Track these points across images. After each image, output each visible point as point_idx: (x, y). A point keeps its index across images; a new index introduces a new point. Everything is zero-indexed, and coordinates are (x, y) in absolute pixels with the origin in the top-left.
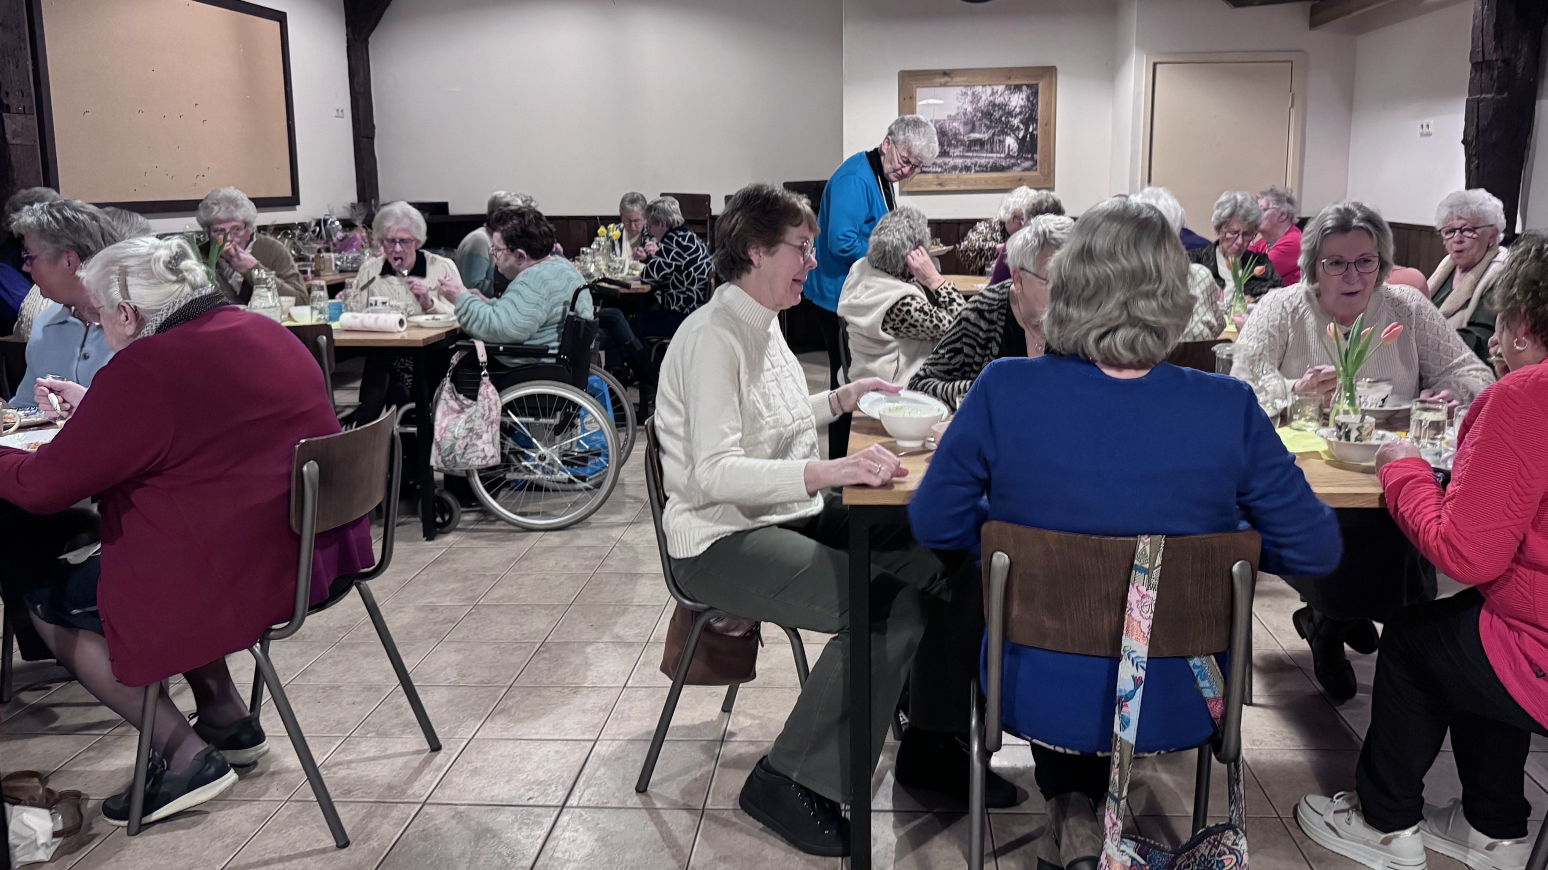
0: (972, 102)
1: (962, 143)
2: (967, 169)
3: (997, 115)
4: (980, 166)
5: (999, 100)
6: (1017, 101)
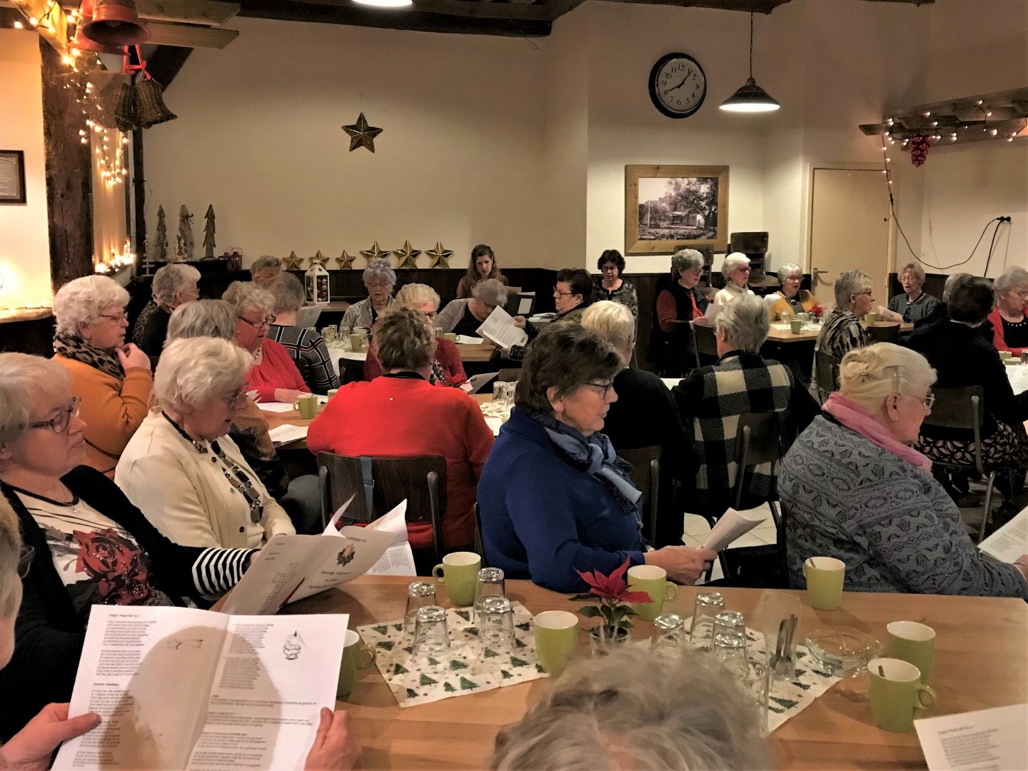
0: (675, 189)
1: (667, 218)
2: (671, 237)
3: (691, 198)
4: (680, 235)
5: (693, 188)
6: (704, 189)
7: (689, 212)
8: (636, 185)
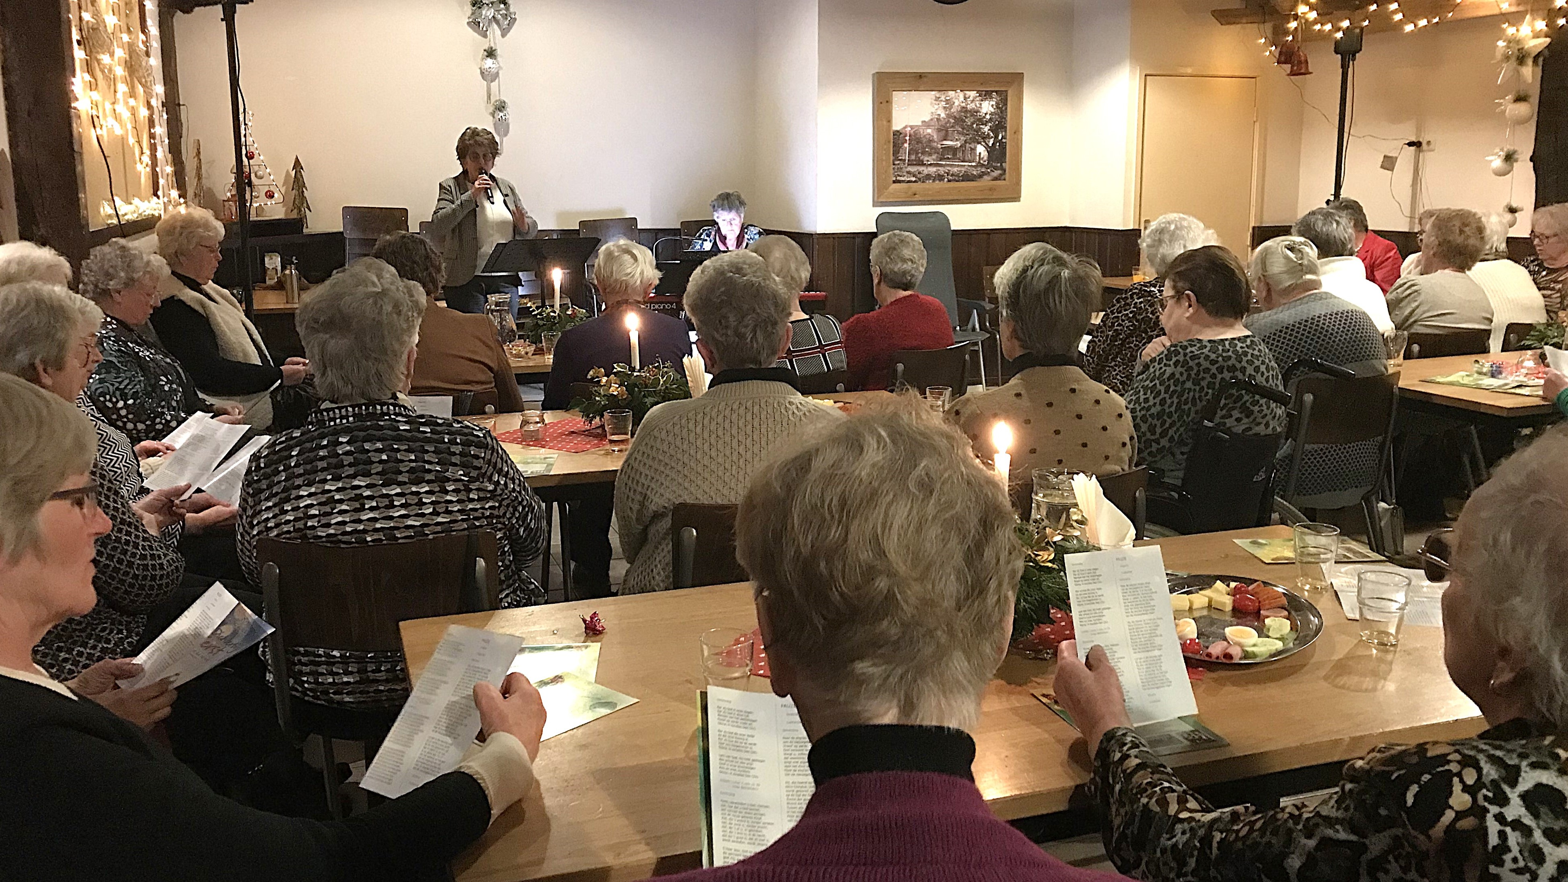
0: (945, 108)
1: (934, 150)
2: (940, 178)
3: (969, 121)
4: (952, 175)
5: (971, 106)
6: (987, 107)
7: (966, 142)
8: (889, 102)
